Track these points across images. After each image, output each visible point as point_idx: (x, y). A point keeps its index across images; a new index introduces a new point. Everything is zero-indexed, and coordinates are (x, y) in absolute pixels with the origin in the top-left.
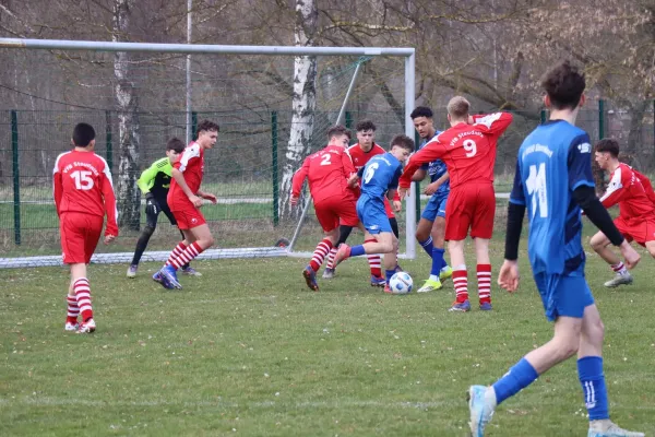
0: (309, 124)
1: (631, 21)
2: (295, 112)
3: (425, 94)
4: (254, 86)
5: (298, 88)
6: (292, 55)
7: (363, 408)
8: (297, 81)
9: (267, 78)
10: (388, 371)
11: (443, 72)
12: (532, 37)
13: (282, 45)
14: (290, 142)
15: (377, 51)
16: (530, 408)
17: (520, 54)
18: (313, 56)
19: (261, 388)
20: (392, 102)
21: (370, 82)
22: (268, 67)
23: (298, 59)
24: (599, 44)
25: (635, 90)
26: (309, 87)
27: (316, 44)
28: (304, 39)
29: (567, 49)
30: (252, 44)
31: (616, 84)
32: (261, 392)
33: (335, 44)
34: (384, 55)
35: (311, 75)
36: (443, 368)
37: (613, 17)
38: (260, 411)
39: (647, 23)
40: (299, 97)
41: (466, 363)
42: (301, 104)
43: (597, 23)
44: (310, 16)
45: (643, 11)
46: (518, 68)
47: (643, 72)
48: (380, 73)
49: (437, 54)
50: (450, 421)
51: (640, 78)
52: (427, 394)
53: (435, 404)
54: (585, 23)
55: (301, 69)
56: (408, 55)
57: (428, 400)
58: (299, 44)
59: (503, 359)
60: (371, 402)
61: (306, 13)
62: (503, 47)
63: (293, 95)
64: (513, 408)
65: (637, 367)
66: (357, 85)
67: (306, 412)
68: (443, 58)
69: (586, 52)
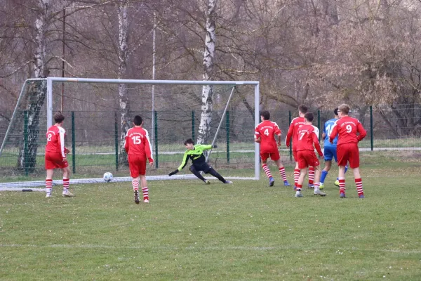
0: (210, 116)
1: (359, 70)
2: (202, 111)
3: (263, 103)
4: (184, 99)
5: (204, 100)
6: (201, 85)
7: (236, 250)
8: (204, 97)
9: (190, 96)
10: (248, 233)
11: (272, 93)
12: (313, 76)
13: (197, 80)
14: (201, 125)
15: (242, 82)
16: (315, 250)
17: (308, 85)
18: (211, 85)
19: (188, 240)
20: (248, 107)
21: (238, 97)
22: (190, 90)
23: (204, 87)
24: (344, 80)
25: (361, 101)
26: (209, 100)
27: (212, 80)
28: (207, 77)
29: (330, 82)
30: (183, 79)
31: (353, 98)
32: (188, 242)
33: (221, 80)
34: (244, 85)
35: (210, 94)
36: (274, 231)
37: (351, 67)
38: (188, 251)
39: (366, 70)
40: (204, 104)
41: (284, 229)
42: (205, 108)
43: (343, 70)
44: (210, 67)
45: (364, 65)
46: (307, 90)
47: (365, 93)
48: (242, 93)
49: (269, 84)
50: (277, 256)
51: (363, 96)
52: (266, 243)
53: (270, 248)
54: (338, 70)
55: (205, 91)
56: (256, 85)
57: (267, 246)
58: (205, 80)
59: (302, 227)
60: (241, 247)
61: (208, 65)
62: (300, 81)
63: (202, 103)
64: (307, 250)
65: (364, 231)
66: (231, 99)
67: (210, 251)
68: (272, 86)
69: (339, 83)
